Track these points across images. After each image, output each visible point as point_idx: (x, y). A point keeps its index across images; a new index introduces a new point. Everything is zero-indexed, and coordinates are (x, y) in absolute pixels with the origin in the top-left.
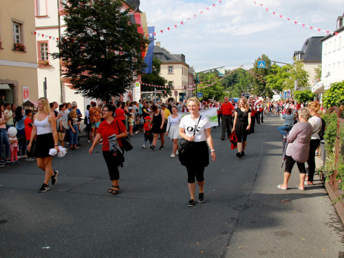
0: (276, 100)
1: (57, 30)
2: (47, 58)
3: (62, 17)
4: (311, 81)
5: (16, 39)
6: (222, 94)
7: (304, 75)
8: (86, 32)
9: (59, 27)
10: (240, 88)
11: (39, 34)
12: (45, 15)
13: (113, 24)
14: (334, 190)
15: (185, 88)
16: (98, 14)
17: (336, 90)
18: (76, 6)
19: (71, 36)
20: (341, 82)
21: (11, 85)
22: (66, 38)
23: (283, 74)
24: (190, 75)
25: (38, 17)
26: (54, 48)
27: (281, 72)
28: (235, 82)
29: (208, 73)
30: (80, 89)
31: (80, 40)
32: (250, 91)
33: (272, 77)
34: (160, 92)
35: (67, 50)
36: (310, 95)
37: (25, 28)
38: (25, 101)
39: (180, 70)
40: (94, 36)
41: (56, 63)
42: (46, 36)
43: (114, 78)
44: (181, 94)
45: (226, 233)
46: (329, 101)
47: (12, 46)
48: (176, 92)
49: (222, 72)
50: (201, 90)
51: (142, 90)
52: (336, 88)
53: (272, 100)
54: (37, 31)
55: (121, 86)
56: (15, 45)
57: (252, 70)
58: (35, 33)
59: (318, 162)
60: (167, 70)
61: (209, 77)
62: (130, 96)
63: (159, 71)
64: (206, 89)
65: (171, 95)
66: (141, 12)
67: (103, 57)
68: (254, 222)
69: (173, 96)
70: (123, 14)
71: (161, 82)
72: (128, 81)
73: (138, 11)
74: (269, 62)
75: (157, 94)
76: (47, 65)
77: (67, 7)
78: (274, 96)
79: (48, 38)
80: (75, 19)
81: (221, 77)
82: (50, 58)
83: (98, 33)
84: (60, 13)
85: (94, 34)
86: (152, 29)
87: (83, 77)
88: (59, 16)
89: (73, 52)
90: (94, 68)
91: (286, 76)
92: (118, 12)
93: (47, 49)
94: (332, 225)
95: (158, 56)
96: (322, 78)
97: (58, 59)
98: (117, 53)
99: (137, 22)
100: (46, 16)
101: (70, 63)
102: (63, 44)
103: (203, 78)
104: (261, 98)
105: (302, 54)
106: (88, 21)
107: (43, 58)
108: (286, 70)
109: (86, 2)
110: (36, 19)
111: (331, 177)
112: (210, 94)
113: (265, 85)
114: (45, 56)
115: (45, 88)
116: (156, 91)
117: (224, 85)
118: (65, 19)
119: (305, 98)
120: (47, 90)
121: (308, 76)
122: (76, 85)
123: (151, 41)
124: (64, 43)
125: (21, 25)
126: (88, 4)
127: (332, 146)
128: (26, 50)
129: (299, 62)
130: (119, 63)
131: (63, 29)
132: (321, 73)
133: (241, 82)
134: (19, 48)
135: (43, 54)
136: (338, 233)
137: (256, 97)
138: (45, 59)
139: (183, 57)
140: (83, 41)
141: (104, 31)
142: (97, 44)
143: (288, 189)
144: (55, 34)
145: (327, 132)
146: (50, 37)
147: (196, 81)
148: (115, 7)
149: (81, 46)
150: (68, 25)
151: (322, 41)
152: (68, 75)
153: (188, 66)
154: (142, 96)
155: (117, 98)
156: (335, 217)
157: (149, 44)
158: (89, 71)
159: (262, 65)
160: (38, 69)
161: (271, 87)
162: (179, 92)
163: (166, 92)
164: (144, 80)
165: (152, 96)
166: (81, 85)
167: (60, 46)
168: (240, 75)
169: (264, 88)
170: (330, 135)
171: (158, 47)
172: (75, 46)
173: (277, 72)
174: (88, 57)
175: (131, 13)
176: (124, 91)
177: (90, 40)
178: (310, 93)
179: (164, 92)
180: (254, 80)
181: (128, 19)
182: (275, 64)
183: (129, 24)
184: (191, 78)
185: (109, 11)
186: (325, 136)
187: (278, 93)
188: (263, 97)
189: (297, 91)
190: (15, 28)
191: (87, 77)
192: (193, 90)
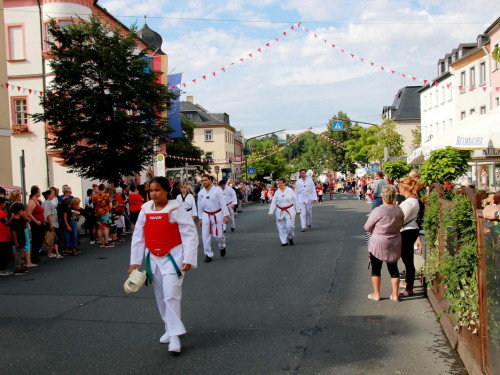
0: (360, 176)
1: (41, 80)
2: (26, 121)
3: (47, 62)
4: (406, 147)
6: (284, 169)
7: (397, 139)
8: (83, 84)
9: (43, 76)
10: (309, 160)
11: (13, 87)
12: (22, 58)
13: (122, 71)
14: (441, 299)
15: (230, 162)
16: (101, 57)
17: (438, 160)
18: (69, 46)
19: (62, 89)
20: (445, 148)
22: (54, 92)
23: (368, 139)
24: (238, 142)
25: (12, 61)
26: (35, 106)
27: (366, 136)
28: (301, 151)
29: (262, 140)
30: (76, 167)
31: (75, 95)
32: (323, 164)
33: (353, 144)
34: (193, 168)
35: (56, 109)
36: (406, 168)
39: (223, 135)
40: (94, 89)
41: (39, 128)
42: (24, 89)
43: (125, 150)
44: (224, 170)
45: (289, 369)
46: (429, 175)
48: (217, 168)
49: (282, 137)
50: (254, 164)
51: (169, 163)
52: (437, 157)
53: (355, 176)
54: (10, 82)
55: (135, 162)
57: (325, 133)
58: (7, 85)
59: (418, 262)
60: (203, 137)
61: (264, 144)
62: (150, 175)
63: (191, 137)
64: (260, 162)
65: (209, 172)
66: (163, 54)
67: (109, 119)
68: (329, 351)
69: (213, 174)
70: (136, 57)
71: (196, 153)
72: (146, 153)
73: (160, 52)
74: (348, 122)
75: (190, 172)
76: (26, 131)
77: (54, 48)
78: (357, 171)
79: (27, 93)
80: (67, 65)
81: (282, 145)
82: (31, 120)
83: (101, 84)
84: (46, 56)
85: (95, 85)
86: (177, 78)
87: (80, 148)
88: (43, 60)
89: (65, 113)
90: (96, 136)
91: (373, 142)
92: (129, 54)
93: (25, 108)
94: (438, 351)
95: (191, 116)
96: (423, 143)
97: (42, 123)
98: (129, 113)
99: (156, 69)
100: (24, 61)
101: (60, 129)
102: (49, 100)
103: (255, 146)
104: (339, 175)
105: (394, 110)
106: (86, 67)
107: (20, 122)
108: (372, 133)
109: (81, 42)
110: (9, 64)
111: (435, 282)
112: (266, 169)
113: (343, 155)
114: (23, 119)
115: (23, 165)
116: (188, 167)
117: (286, 156)
118: (53, 65)
119: (399, 172)
120: (26, 169)
121: (402, 141)
122: (70, 160)
123: (175, 96)
124: (51, 99)
126: (87, 43)
127: (434, 239)
129: (390, 122)
130: (134, 126)
131: (50, 79)
132: (420, 136)
133: (310, 152)
135: (19, 116)
136: (445, 361)
137: (332, 173)
138: (23, 123)
139: (226, 116)
140: (79, 95)
141: (110, 81)
142: (101, 102)
144: (37, 85)
145: (426, 219)
146: (30, 91)
147: (246, 152)
148: (126, 47)
149: (77, 103)
150: (57, 73)
151: (420, 92)
152: (57, 145)
153: (233, 130)
154: (168, 174)
155: (131, 177)
156: (441, 338)
157: (174, 99)
158: (88, 140)
159: (338, 127)
160: (13, 138)
161: (352, 157)
162: (222, 167)
163: (202, 167)
164: (170, 151)
165: (182, 174)
166: (77, 160)
167: (44, 104)
168: (309, 140)
169: (343, 158)
170: (431, 223)
171: (189, 103)
172: (67, 103)
173: (359, 136)
174: (87, 119)
175: (150, 55)
176: (140, 168)
177: (90, 95)
178: (405, 164)
179: (198, 168)
180: (328, 148)
181: (144, 64)
182: (356, 125)
183: (147, 71)
184: (239, 148)
185: (117, 52)
186: (424, 225)
187: (363, 166)
188: (342, 173)
189: (388, 163)
191: (85, 148)
192: (242, 165)
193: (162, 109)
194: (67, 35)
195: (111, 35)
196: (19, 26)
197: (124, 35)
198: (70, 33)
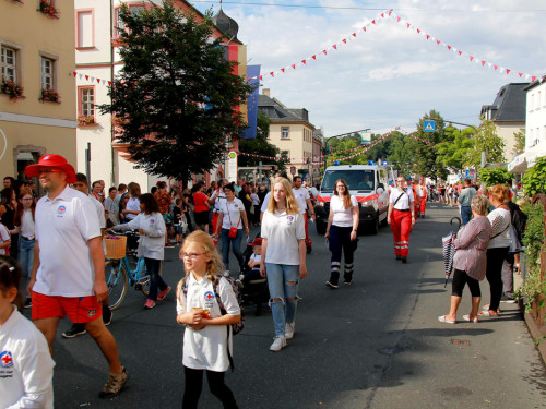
1: (109, 69)
2: (92, 112)
3: (116, 50)
4: (507, 152)
5: (45, 83)
7: (497, 143)
8: (154, 76)
9: (112, 65)
10: (395, 163)
11: (81, 76)
12: (90, 45)
13: (195, 60)
14: (540, 325)
15: (308, 162)
16: (173, 45)
17: (544, 168)
18: (140, 33)
19: (131, 79)
21: (35, 154)
22: (123, 81)
23: (465, 141)
24: (317, 141)
25: (80, 49)
26: (103, 97)
27: (461, 139)
28: (387, 153)
29: (344, 140)
30: (143, 162)
31: (144, 85)
32: (410, 168)
33: (446, 146)
34: (268, 167)
35: (124, 100)
36: (506, 176)
37: (60, 65)
39: (300, 134)
40: (165, 79)
41: (105, 120)
42: (93, 79)
43: (195, 146)
44: (300, 171)
45: (366, 388)
46: (533, 184)
47: (38, 94)
48: (293, 169)
49: (366, 137)
51: (239, 164)
52: (544, 165)
54: (78, 71)
55: (206, 158)
56: (43, 92)
57: (415, 134)
58: (75, 74)
60: (279, 134)
61: (346, 144)
62: (221, 174)
63: (266, 134)
66: (241, 44)
67: (179, 112)
68: (410, 373)
70: (210, 45)
71: (271, 151)
72: (217, 150)
73: (236, 41)
74: (441, 122)
75: (264, 171)
76: (91, 123)
77: (125, 34)
78: (450, 177)
79: (95, 82)
80: (137, 53)
81: (365, 146)
82: (97, 112)
83: (172, 73)
84: (115, 43)
85: (165, 75)
86: (257, 69)
87: (147, 143)
88: (112, 48)
89: (133, 104)
90: (164, 130)
91: (468, 145)
92: (204, 43)
93: (92, 99)
94: (535, 381)
95: (266, 111)
96: (527, 149)
97: (109, 115)
98: (201, 106)
99: (231, 59)
100: (93, 48)
101: (127, 121)
102: (116, 90)
103: (336, 146)
105: (494, 109)
106: (157, 56)
107: (86, 113)
108: (468, 135)
109: (155, 27)
110: (77, 52)
111: (534, 305)
113: (434, 159)
114: (89, 110)
115: (88, 159)
116: (261, 166)
118: (122, 53)
119: (495, 179)
120: (91, 163)
121: (503, 145)
122: (137, 155)
123: (253, 88)
124: (119, 90)
125: (53, 61)
126: (158, 30)
127: (536, 256)
128: (60, 100)
129: (489, 123)
130: (205, 121)
131: (118, 68)
132: (524, 140)
133: (396, 154)
134: (50, 96)
135: (86, 107)
136: (543, 393)
138: (89, 113)
139: (305, 112)
140: (148, 86)
141: (182, 72)
142: (171, 92)
144: (105, 74)
146: (98, 80)
147: (325, 152)
148: (199, 35)
149: (146, 94)
150: (126, 61)
151: (527, 90)
152: (124, 139)
153: (312, 127)
154: (240, 173)
155: (200, 176)
156: (539, 367)
157: (250, 92)
158: (156, 134)
159: (430, 128)
160: (78, 130)
161: (444, 161)
162: (298, 167)
163: (277, 167)
164: (243, 148)
165: (255, 173)
166: (145, 156)
167: (112, 94)
168: (395, 141)
169: (434, 163)
170: (533, 239)
171: (265, 97)
172: (135, 96)
173: (453, 139)
174: (156, 112)
175: (225, 43)
176: (211, 166)
177: (160, 85)
178: (505, 172)
179: (273, 168)
180: (417, 150)
181: (220, 53)
182: (450, 126)
184: (317, 147)
185: (189, 40)
186: (525, 241)
187: (456, 172)
188: (432, 178)
189: (485, 169)
190: (44, 67)
191: (153, 143)
192: (321, 166)
193: (238, 103)
194: (139, 22)
195: (184, 21)
196: (89, 12)
197: (198, 21)
198: (142, 19)
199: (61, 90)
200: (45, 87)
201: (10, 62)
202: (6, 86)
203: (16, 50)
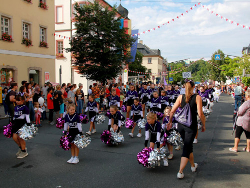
0: (228, 84)
2: (62, 52)
3: (73, 23)
5: (41, 39)
8: (90, 35)
9: (71, 30)
10: (201, 75)
12: (62, 22)
13: (109, 27)
15: (160, 74)
16: (99, 21)
18: (83, 15)
19: (80, 36)
21: (37, 71)
22: (76, 38)
23: (234, 64)
25: (57, 23)
26: (67, 45)
27: (233, 63)
28: (197, 70)
29: (177, 64)
30: (85, 74)
31: (85, 39)
32: (208, 77)
33: (225, 67)
34: (142, 77)
35: (76, 46)
37: (48, 30)
38: (46, 82)
39: (157, 61)
40: (95, 36)
41: (68, 55)
42: (62, 36)
43: (109, 67)
44: (157, 79)
45: (189, 182)
47: (39, 44)
48: (154, 77)
49: (188, 62)
50: (172, 76)
51: (129, 75)
53: (226, 84)
55: (114, 72)
56: (41, 43)
57: (210, 61)
58: (55, 34)
60: (147, 61)
61: (178, 66)
62: (120, 80)
63: (141, 61)
64: (176, 75)
65: (150, 79)
66: (129, 19)
67: (101, 51)
68: (210, 175)
69: (152, 80)
70: (115, 20)
71: (143, 69)
72: (119, 69)
73: (127, 18)
74: (223, 55)
75: (141, 79)
76: (62, 57)
77: (77, 16)
78: (227, 81)
79: (63, 38)
80: (82, 24)
81: (187, 66)
82: (65, 51)
83: (98, 34)
84: (72, 20)
85: (95, 35)
86: (137, 31)
87: (87, 65)
88: (71, 23)
89: (81, 48)
90: (95, 60)
91: (236, 66)
92: (112, 19)
93: (62, 46)
95: (141, 50)
97: (70, 53)
98: (111, 48)
99: (125, 27)
100: (62, 23)
101: (78, 56)
102: (73, 42)
103: (173, 67)
104: (217, 83)
105: (249, 49)
106: (92, 26)
107: (60, 52)
108: (236, 61)
109: (89, 13)
110: (56, 25)
112: (178, 79)
114: (61, 50)
115: (61, 73)
116: (139, 76)
118: (76, 25)
120: (62, 75)
122: (82, 71)
123: (135, 40)
125: (45, 29)
126: (92, 14)
128: (48, 46)
129: (247, 55)
130: (113, 55)
131: (74, 32)
133: (201, 70)
134: (44, 45)
135: (59, 49)
137: (213, 82)
139: (159, 51)
140: (87, 40)
141: (103, 33)
142: (98, 43)
143: (238, 151)
144: (68, 34)
146: (65, 37)
147: (168, 69)
148: (111, 16)
149: (86, 43)
150: (77, 28)
152: (76, 64)
153: (162, 58)
154: (129, 79)
155: (111, 81)
157: (134, 42)
158: (91, 61)
159: (218, 58)
160: (56, 60)
161: (225, 74)
162: (156, 77)
163: (146, 77)
164: (131, 68)
165: (136, 80)
166: (86, 71)
167: (71, 43)
168: (201, 64)
169: (219, 74)
171: (141, 44)
172: (82, 44)
173: (229, 63)
174: (91, 51)
176: (116, 76)
177: (93, 39)
179: (144, 77)
180: (211, 68)
181: (120, 24)
182: (227, 57)
183: (121, 28)
184: (165, 67)
185: (106, 18)
187: (230, 78)
188: (219, 82)
189: (245, 77)
190: (41, 31)
191: (90, 65)
192: (166, 76)
193: (128, 47)
194: (83, 10)
195: (103, 10)
196: (61, 6)
197: (110, 10)
198: (84, 9)
199: (48, 42)
200: (41, 40)
201: (27, 30)
202: (25, 40)
203: (29, 24)
